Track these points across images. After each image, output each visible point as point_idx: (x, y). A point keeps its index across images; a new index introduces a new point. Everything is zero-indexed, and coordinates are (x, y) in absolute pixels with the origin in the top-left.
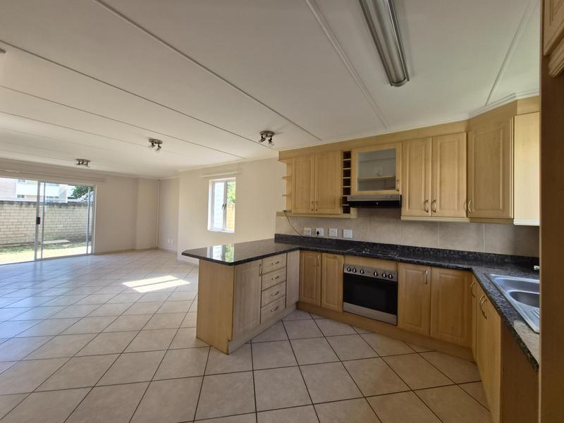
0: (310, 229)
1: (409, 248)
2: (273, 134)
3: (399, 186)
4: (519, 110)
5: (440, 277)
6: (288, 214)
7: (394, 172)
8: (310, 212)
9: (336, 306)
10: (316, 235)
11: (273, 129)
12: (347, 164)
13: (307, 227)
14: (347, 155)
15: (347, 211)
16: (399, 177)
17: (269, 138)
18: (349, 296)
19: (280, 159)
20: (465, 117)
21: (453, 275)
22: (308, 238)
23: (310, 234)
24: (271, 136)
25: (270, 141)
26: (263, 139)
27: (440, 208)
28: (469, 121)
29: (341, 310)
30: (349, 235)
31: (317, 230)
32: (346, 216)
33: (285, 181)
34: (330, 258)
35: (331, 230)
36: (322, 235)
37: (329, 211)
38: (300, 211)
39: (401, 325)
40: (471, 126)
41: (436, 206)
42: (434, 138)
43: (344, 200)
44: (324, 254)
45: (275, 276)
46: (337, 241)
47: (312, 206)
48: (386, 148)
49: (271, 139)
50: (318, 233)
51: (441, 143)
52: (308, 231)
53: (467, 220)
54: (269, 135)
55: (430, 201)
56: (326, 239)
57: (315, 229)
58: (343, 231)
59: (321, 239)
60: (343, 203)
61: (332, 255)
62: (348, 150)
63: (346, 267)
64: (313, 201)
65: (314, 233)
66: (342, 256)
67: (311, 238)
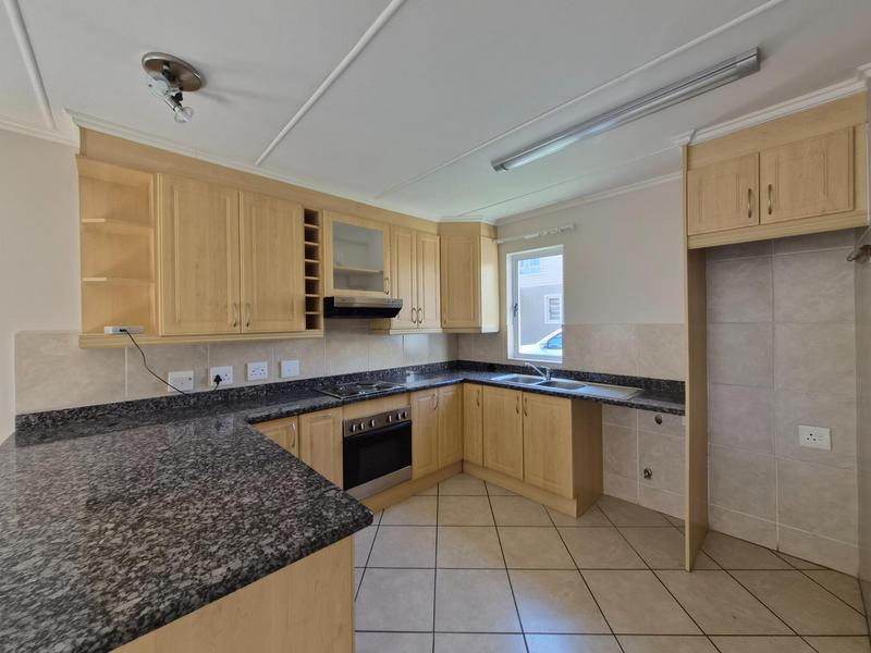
0: (190, 374)
3: (387, 287)
4: (483, 231)
6: (141, 339)
7: (381, 265)
8: (226, 329)
10: (212, 386)
12: (311, 235)
13: (176, 369)
14: (311, 217)
15: (311, 323)
16: (387, 274)
17: (175, 91)
20: (436, 218)
22: (185, 397)
23: (189, 388)
24: (184, 89)
27: (424, 318)
28: (440, 224)
30: (293, 370)
31: (214, 371)
32: (312, 333)
34: (317, 419)
35: (250, 365)
36: (227, 383)
37: (279, 326)
40: (443, 229)
41: (421, 314)
42: (418, 232)
43: (310, 304)
44: (304, 418)
46: (269, 387)
47: (233, 314)
50: (218, 379)
51: (423, 242)
52: (182, 380)
53: (441, 330)
55: (417, 310)
56: (242, 389)
57: (207, 371)
58: (280, 365)
59: (227, 393)
60: (307, 310)
61: (320, 414)
62: (315, 209)
63: (348, 425)
64: (238, 302)
65: (205, 381)
66: (340, 409)
67: (197, 395)
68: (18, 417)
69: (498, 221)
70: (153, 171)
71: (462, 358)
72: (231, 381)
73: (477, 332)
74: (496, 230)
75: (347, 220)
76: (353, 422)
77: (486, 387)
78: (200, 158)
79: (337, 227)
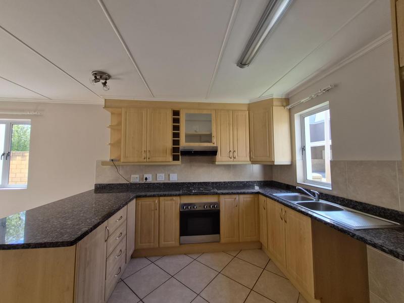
0: (138, 176)
1: (216, 183)
2: (109, 77)
3: (214, 140)
4: (275, 103)
5: (244, 200)
6: (116, 163)
7: (211, 130)
8: (142, 160)
9: (174, 242)
10: (144, 181)
11: (111, 72)
12: (176, 121)
13: (134, 174)
14: (176, 113)
15: (176, 158)
16: (214, 134)
17: (104, 81)
18: (185, 230)
19: (105, 107)
20: (247, 102)
21: (250, 198)
22: (135, 184)
23: (137, 181)
24: (106, 79)
25: (105, 84)
26: (96, 80)
27: (238, 156)
28: (249, 104)
29: (178, 244)
30: (174, 178)
31: (145, 176)
32: (176, 162)
33: (109, 129)
34: (167, 200)
35: (158, 175)
36: (150, 180)
37: (161, 159)
38: (131, 160)
39: (223, 240)
40: (251, 107)
41: (236, 154)
42: (233, 111)
43: (175, 150)
44: (162, 198)
45: (118, 234)
46: (164, 184)
47: (144, 155)
48: (205, 112)
49: (106, 83)
50: (146, 179)
51: (237, 115)
52: (135, 178)
53: (250, 163)
54: (104, 76)
55: (232, 152)
56: (154, 184)
57: (143, 176)
58: (169, 175)
59: (149, 184)
60: (173, 153)
61: (169, 198)
62: (178, 110)
63: (183, 205)
64: (145, 150)
65: (142, 179)
66: (178, 198)
67: (139, 184)
68: (95, 185)
69: (288, 94)
70: (121, 108)
71: (274, 180)
72: (151, 180)
73: (271, 164)
74: (286, 101)
75: (192, 112)
76: (185, 204)
77: (268, 199)
78: (136, 100)
79: (188, 115)
